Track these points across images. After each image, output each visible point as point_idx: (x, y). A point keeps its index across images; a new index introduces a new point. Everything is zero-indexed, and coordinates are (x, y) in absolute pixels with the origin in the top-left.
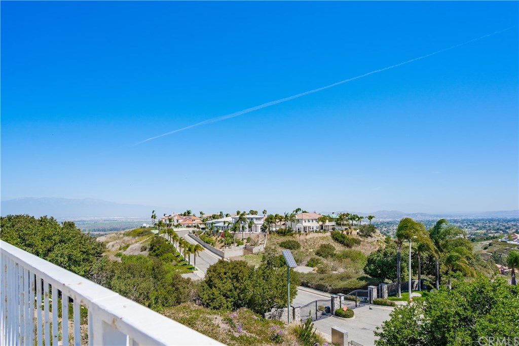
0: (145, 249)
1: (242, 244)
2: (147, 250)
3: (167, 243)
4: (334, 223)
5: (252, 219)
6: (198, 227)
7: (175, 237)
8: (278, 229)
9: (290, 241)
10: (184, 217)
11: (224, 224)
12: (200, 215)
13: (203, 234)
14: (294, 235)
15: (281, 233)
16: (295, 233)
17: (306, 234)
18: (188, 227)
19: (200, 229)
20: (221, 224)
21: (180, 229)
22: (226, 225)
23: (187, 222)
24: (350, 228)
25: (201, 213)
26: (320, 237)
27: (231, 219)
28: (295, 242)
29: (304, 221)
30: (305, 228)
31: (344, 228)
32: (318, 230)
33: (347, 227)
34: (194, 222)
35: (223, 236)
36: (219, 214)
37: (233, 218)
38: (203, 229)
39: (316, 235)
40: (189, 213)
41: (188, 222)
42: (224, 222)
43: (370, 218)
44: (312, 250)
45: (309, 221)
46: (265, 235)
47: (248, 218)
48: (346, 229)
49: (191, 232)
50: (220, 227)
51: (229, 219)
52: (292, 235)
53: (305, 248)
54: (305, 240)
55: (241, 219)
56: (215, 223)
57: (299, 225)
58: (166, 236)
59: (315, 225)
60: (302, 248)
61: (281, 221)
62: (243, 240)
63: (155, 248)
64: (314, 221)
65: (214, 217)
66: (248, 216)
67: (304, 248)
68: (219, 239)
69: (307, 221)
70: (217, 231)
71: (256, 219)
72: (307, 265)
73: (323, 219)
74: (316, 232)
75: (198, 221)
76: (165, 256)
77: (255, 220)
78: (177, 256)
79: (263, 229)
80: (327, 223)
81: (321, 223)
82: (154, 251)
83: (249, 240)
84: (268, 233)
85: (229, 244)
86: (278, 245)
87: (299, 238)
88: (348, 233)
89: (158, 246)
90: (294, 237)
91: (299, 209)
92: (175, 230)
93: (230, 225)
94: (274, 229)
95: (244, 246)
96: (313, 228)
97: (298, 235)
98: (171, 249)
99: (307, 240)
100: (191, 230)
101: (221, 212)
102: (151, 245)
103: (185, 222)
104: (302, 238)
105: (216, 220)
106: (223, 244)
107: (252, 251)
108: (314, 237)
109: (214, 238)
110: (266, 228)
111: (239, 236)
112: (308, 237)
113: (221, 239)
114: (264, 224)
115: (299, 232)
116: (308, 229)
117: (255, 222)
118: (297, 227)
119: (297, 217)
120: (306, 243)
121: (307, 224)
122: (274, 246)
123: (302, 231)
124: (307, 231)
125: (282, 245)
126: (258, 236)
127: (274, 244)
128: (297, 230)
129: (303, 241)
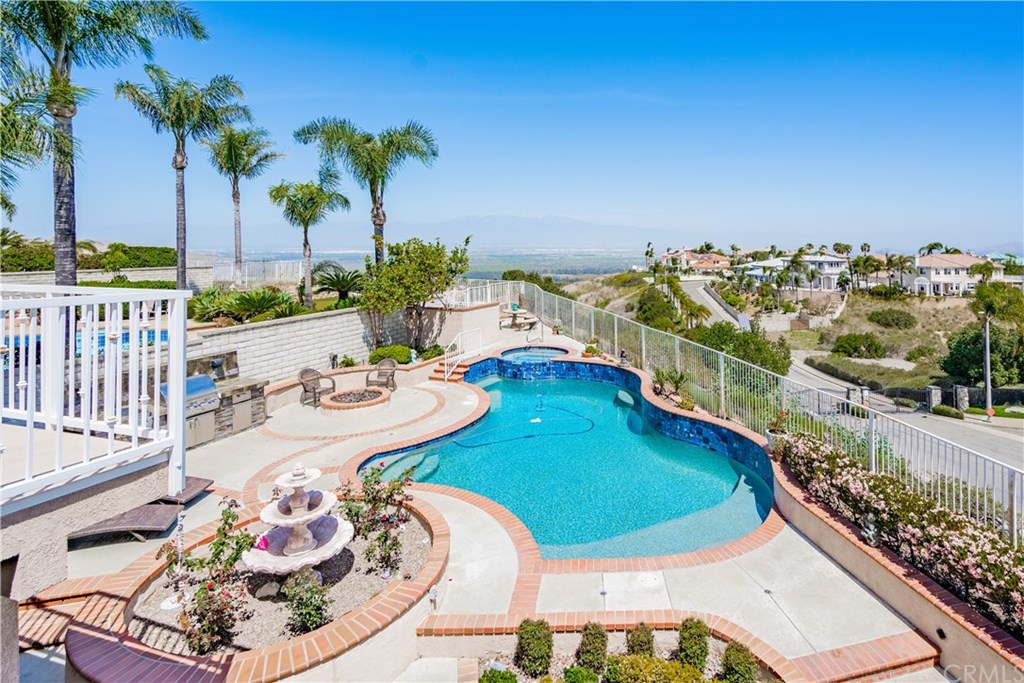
0: (632, 309)
1: (793, 311)
2: (635, 310)
3: (666, 300)
5: (821, 264)
6: (720, 274)
7: (676, 291)
8: (872, 285)
9: (891, 312)
10: (700, 256)
11: (765, 272)
12: (730, 252)
13: (728, 287)
14: (908, 300)
15: (880, 294)
16: (909, 296)
17: (937, 300)
18: (706, 273)
19: (725, 279)
20: (759, 272)
21: (692, 278)
22: (768, 273)
23: (703, 265)
25: (734, 248)
27: (781, 263)
28: (901, 313)
29: (933, 272)
30: (936, 287)
34: (717, 265)
35: (761, 292)
36: (769, 249)
37: (784, 261)
38: (728, 278)
40: (709, 247)
41: (708, 265)
42: (765, 269)
44: (941, 333)
45: (957, 271)
46: (843, 297)
47: (813, 263)
49: (709, 282)
50: (757, 277)
51: (778, 263)
52: (902, 299)
53: (928, 327)
54: (932, 312)
55: (795, 263)
56: (751, 269)
57: (921, 281)
58: (665, 289)
59: (965, 281)
60: (919, 326)
61: (877, 269)
62: (797, 303)
63: (645, 307)
64: (963, 273)
65: (755, 256)
66: (813, 258)
67: (923, 327)
68: (752, 299)
69: (942, 272)
70: (751, 285)
71: (831, 264)
72: (908, 359)
73: (985, 269)
74: (965, 295)
75: (724, 263)
76: (658, 321)
77: (826, 266)
78: (678, 323)
79: (842, 284)
80: (999, 277)
81: (979, 277)
82: (644, 313)
83: (806, 303)
84: (850, 293)
85: (769, 310)
86: (866, 318)
87: (916, 308)
89: (650, 305)
90: (907, 304)
91: (936, 245)
92: (683, 278)
93: (775, 274)
94: (863, 284)
97: (916, 301)
98: (668, 309)
99: (937, 312)
100: (709, 279)
101: (772, 247)
102: (640, 302)
103: (701, 265)
104: (927, 306)
105: (755, 263)
106: (758, 309)
107: (808, 325)
109: (743, 297)
110: (847, 281)
111: (791, 295)
112: (941, 306)
113: (757, 299)
114: (842, 275)
115: (920, 294)
116: (942, 288)
117: (827, 270)
118: (916, 283)
119: (918, 263)
120: (933, 319)
121: (942, 279)
122: (857, 319)
123: (929, 292)
124: (942, 292)
125: (873, 318)
126: (829, 297)
127: (857, 315)
128: (917, 290)
129: (926, 312)
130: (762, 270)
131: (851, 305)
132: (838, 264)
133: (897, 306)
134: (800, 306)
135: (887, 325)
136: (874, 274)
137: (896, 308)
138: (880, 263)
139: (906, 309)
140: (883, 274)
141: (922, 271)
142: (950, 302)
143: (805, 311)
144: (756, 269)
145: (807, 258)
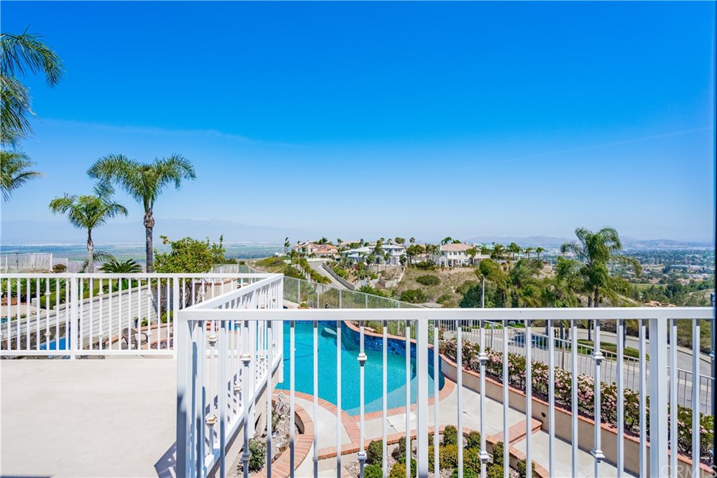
1: (376, 278)
3: (299, 274)
4: (488, 257)
5: (390, 250)
6: (333, 258)
7: (307, 270)
8: (418, 262)
9: (428, 276)
10: (319, 246)
11: (360, 255)
12: (337, 244)
13: (337, 265)
14: (436, 269)
15: (422, 267)
17: (450, 269)
18: (323, 257)
19: (335, 260)
20: (356, 255)
21: (314, 260)
22: (362, 256)
23: (321, 252)
24: (508, 262)
25: (339, 241)
26: (468, 273)
27: (369, 250)
28: (434, 277)
29: (448, 254)
30: (450, 262)
31: (500, 262)
32: (467, 264)
33: (505, 261)
34: (330, 252)
35: (358, 268)
36: (359, 242)
37: (370, 248)
38: (338, 260)
39: (463, 270)
40: (324, 240)
41: (323, 252)
42: (360, 253)
43: (539, 250)
44: (452, 287)
45: (455, 254)
46: (403, 269)
47: (387, 249)
48: (503, 264)
49: (325, 262)
50: (353, 258)
51: (366, 250)
52: (433, 269)
53: (446, 284)
54: (448, 276)
55: (377, 250)
56: (351, 254)
57: (442, 258)
58: (299, 267)
59: (463, 258)
60: (441, 284)
61: (421, 253)
62: (378, 273)
64: (462, 254)
65: (352, 246)
66: (387, 246)
67: (444, 284)
68: (352, 272)
69: (453, 254)
70: (351, 263)
71: (396, 250)
72: (438, 302)
73: (473, 252)
74: (464, 266)
75: (334, 250)
77: (394, 251)
78: (309, 288)
79: (402, 260)
80: (478, 256)
81: (470, 256)
83: (383, 273)
84: (406, 266)
86: (415, 280)
87: (441, 273)
88: (505, 269)
90: (436, 272)
91: (448, 239)
92: (309, 260)
93: (365, 256)
94: (413, 262)
95: (378, 280)
96: (460, 262)
97: (440, 269)
99: (450, 275)
100: (325, 260)
101: (362, 240)
104: (445, 272)
105: (353, 250)
106: (356, 277)
107: (385, 286)
108: (460, 272)
109: (347, 271)
110: (405, 260)
111: (374, 268)
112: (452, 272)
113: (355, 272)
114: (401, 257)
115: (442, 266)
116: (452, 262)
117: (394, 253)
118: (440, 260)
119: (441, 249)
120: (448, 279)
121: (452, 257)
122: (410, 281)
123: (446, 265)
124: (452, 265)
125: (419, 280)
126: (395, 270)
127: (411, 279)
128: (440, 263)
129: (445, 276)
130: (358, 254)
131: (407, 274)
132: (400, 250)
133: (429, 273)
134: (380, 275)
135: (426, 284)
136: (419, 256)
137: (430, 274)
138: (423, 249)
139: (435, 274)
140: (424, 255)
141: (443, 253)
142: (456, 270)
143: (382, 278)
144: (354, 254)
145: (383, 246)
